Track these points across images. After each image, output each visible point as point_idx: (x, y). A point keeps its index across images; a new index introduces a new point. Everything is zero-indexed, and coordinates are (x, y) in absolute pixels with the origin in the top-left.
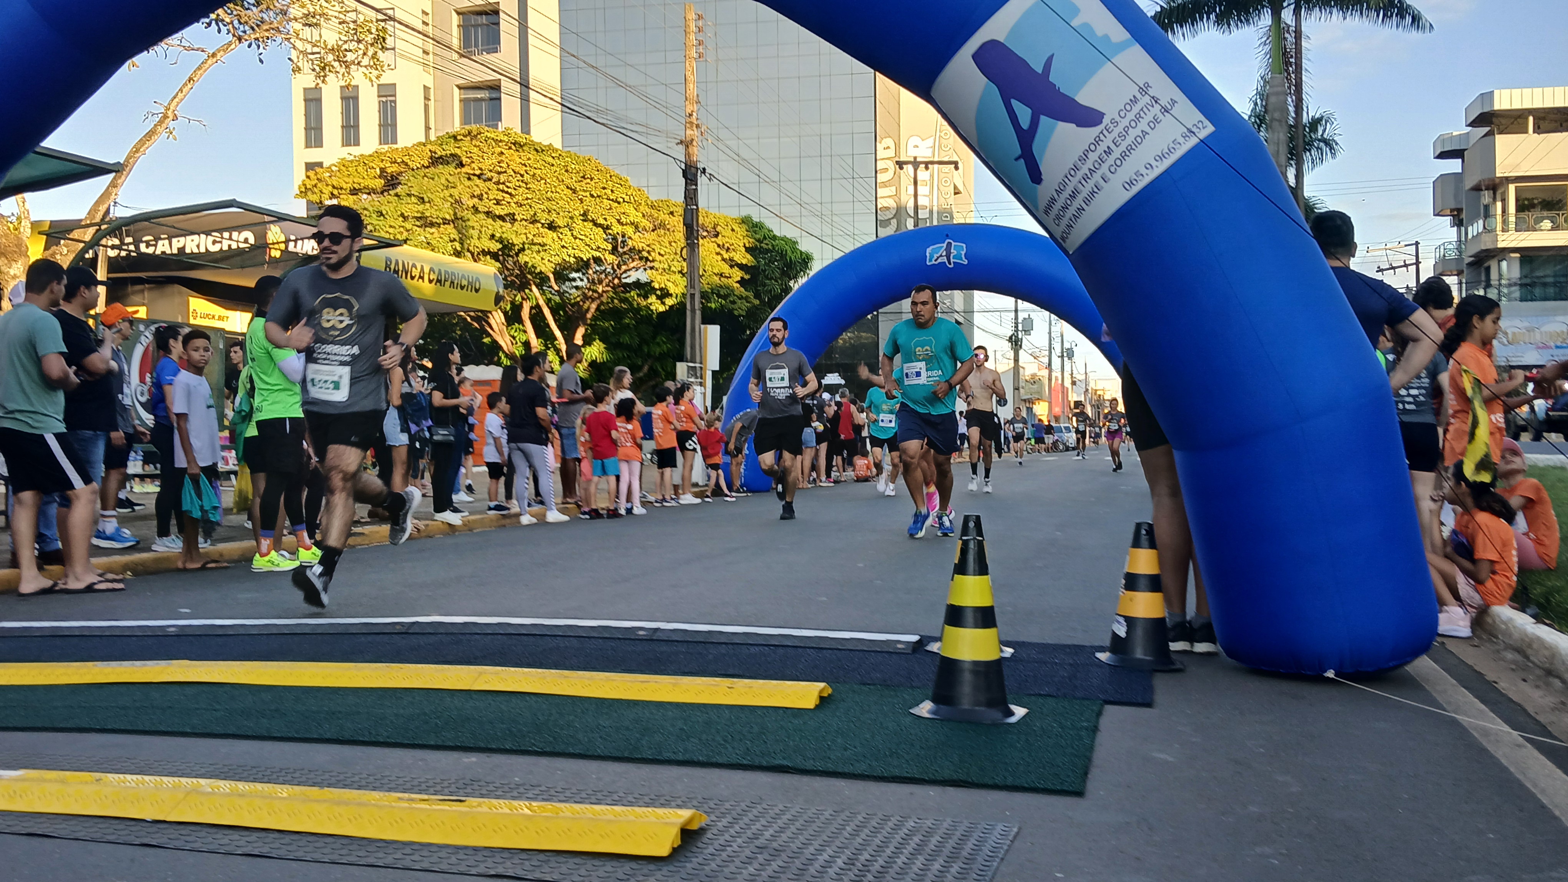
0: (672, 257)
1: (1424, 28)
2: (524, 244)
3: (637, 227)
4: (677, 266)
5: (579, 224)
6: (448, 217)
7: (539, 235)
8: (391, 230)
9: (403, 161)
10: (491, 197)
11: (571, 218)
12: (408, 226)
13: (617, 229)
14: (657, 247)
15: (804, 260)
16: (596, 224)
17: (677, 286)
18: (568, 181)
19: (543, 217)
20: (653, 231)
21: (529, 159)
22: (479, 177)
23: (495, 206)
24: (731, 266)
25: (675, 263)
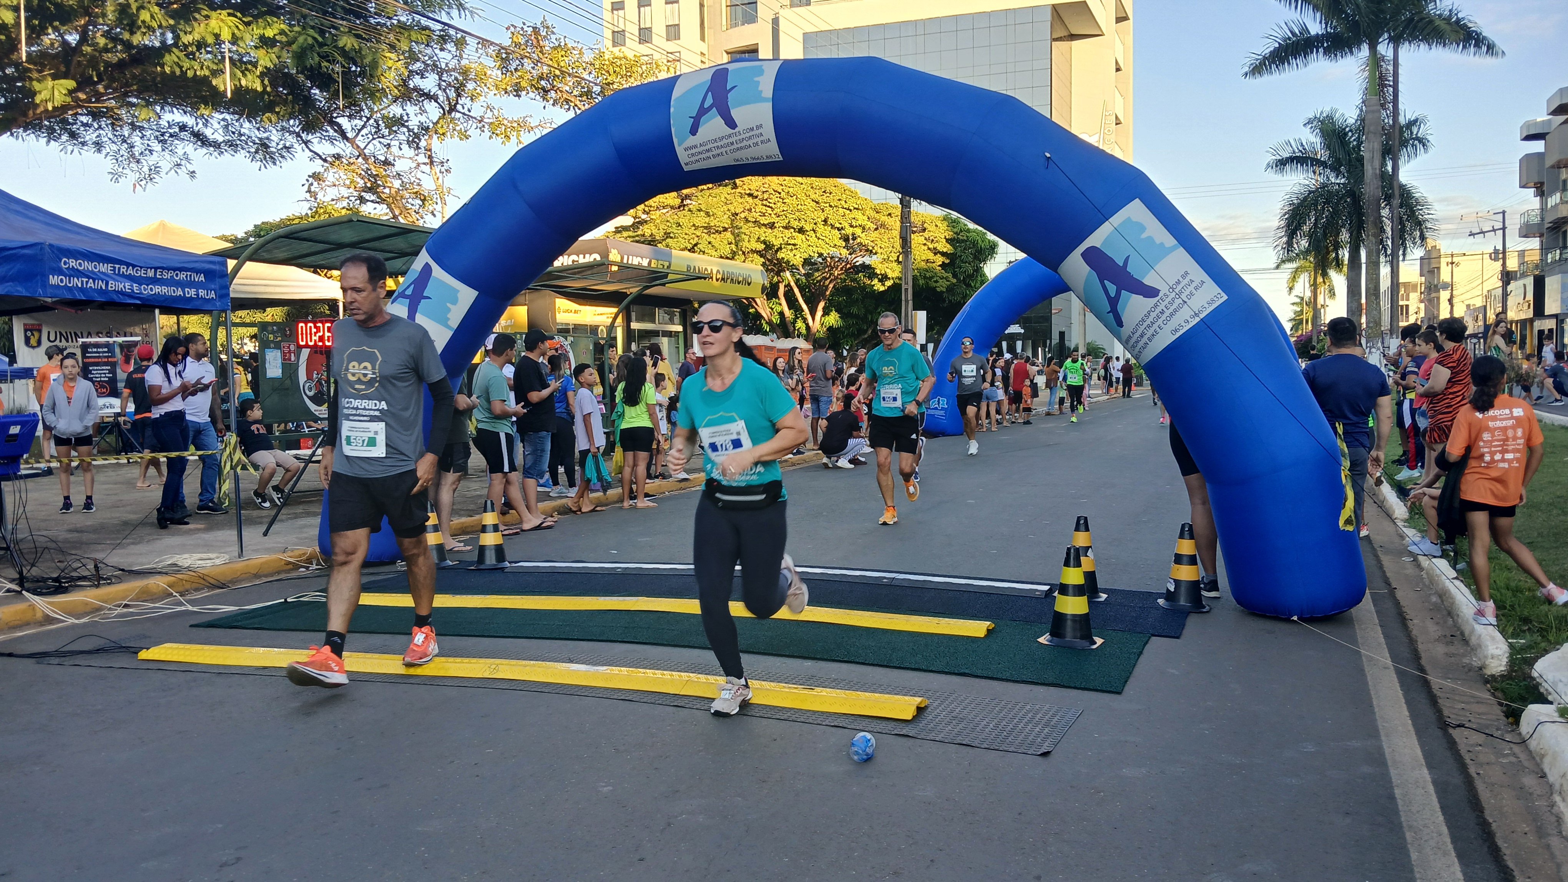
0: (891, 249)
1: (1497, 54)
2: (781, 244)
3: (864, 228)
4: (894, 257)
5: (821, 228)
6: (727, 226)
7: (792, 238)
8: (686, 237)
10: (757, 210)
11: (815, 224)
12: (698, 233)
13: (849, 231)
14: (879, 242)
15: (991, 247)
16: (832, 226)
17: (894, 271)
18: (813, 196)
19: (795, 224)
20: (876, 229)
22: (750, 195)
23: (760, 217)
24: (935, 254)
25: (892, 254)
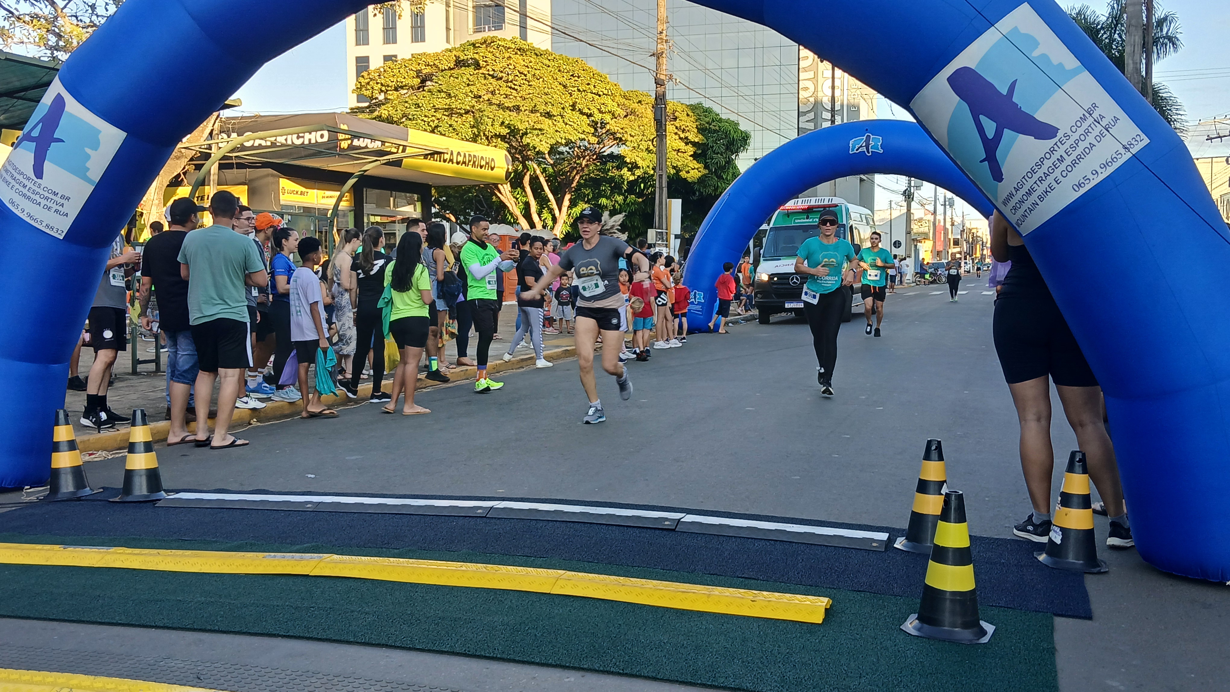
0: (641, 137)
2: (526, 129)
3: (613, 115)
4: (645, 146)
5: (568, 113)
6: (468, 108)
7: (539, 122)
8: (426, 119)
9: (434, 64)
10: (502, 93)
11: (563, 108)
12: (439, 115)
13: (598, 117)
14: (629, 130)
15: (744, 138)
16: (582, 113)
17: (644, 161)
18: (560, 80)
19: (542, 108)
20: (626, 116)
21: (531, 62)
22: (493, 76)
23: (504, 100)
24: (687, 144)
25: (643, 142)
